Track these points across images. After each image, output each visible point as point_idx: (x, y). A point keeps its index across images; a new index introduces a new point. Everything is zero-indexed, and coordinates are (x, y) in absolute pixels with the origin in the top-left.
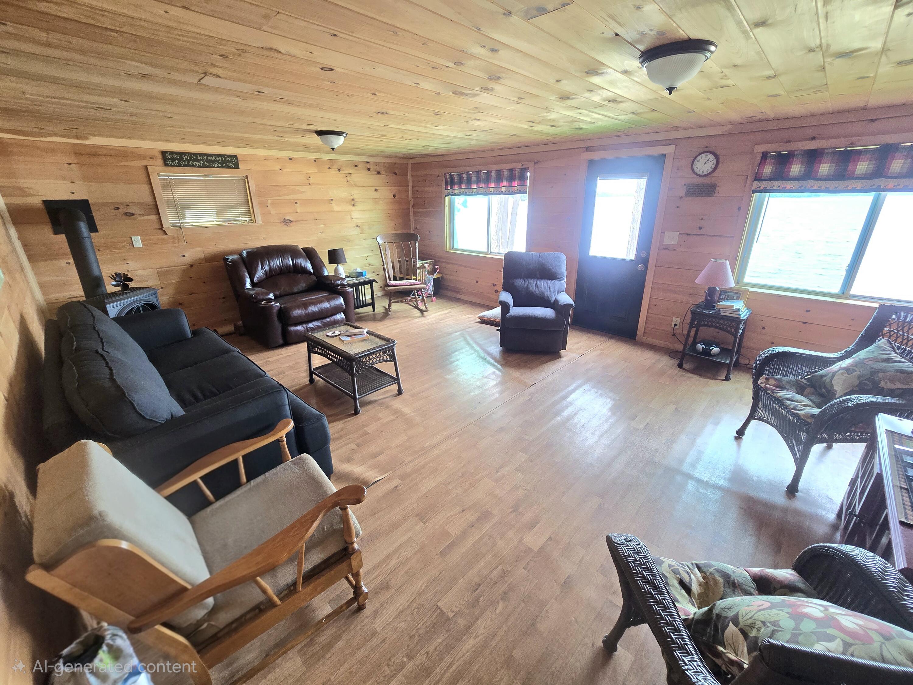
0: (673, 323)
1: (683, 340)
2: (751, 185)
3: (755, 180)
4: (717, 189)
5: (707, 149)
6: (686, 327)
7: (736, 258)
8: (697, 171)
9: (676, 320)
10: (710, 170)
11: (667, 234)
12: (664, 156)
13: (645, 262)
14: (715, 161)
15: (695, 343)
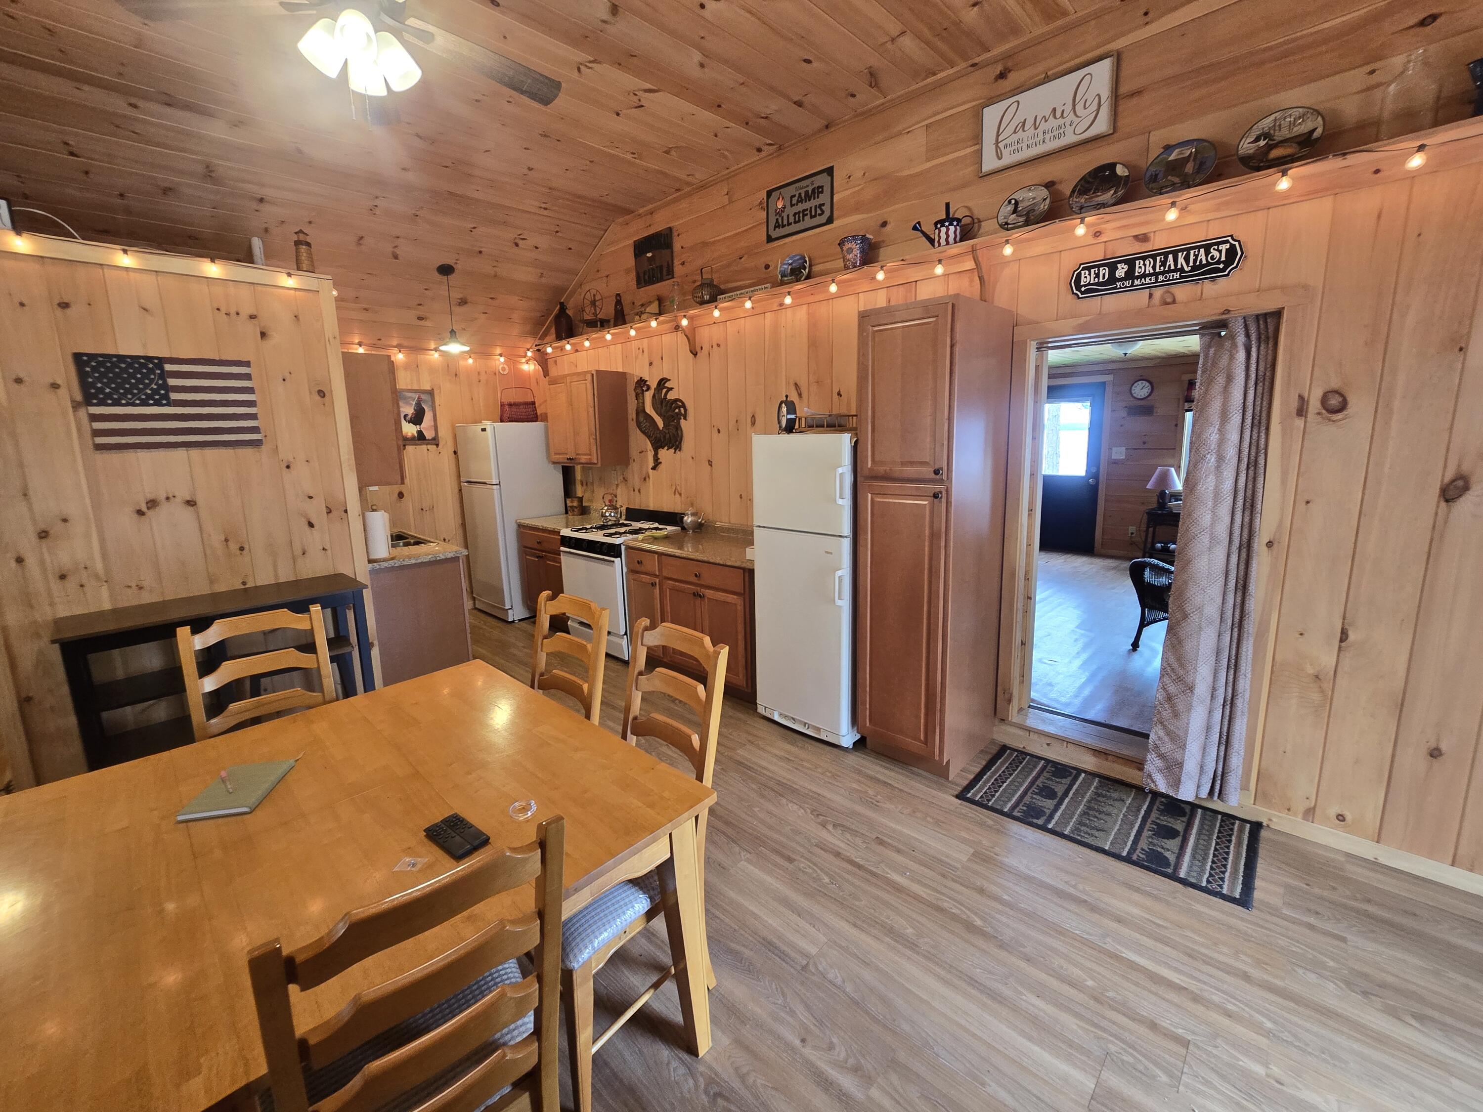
0: (1130, 532)
1: (1142, 546)
2: (1184, 407)
3: (1186, 402)
4: (1155, 410)
5: (1142, 378)
6: (1143, 534)
7: (1180, 467)
8: (1135, 395)
9: (1132, 529)
10: (1147, 394)
11: (1115, 449)
12: (1104, 383)
13: (1096, 477)
14: (1150, 387)
15: (1153, 544)
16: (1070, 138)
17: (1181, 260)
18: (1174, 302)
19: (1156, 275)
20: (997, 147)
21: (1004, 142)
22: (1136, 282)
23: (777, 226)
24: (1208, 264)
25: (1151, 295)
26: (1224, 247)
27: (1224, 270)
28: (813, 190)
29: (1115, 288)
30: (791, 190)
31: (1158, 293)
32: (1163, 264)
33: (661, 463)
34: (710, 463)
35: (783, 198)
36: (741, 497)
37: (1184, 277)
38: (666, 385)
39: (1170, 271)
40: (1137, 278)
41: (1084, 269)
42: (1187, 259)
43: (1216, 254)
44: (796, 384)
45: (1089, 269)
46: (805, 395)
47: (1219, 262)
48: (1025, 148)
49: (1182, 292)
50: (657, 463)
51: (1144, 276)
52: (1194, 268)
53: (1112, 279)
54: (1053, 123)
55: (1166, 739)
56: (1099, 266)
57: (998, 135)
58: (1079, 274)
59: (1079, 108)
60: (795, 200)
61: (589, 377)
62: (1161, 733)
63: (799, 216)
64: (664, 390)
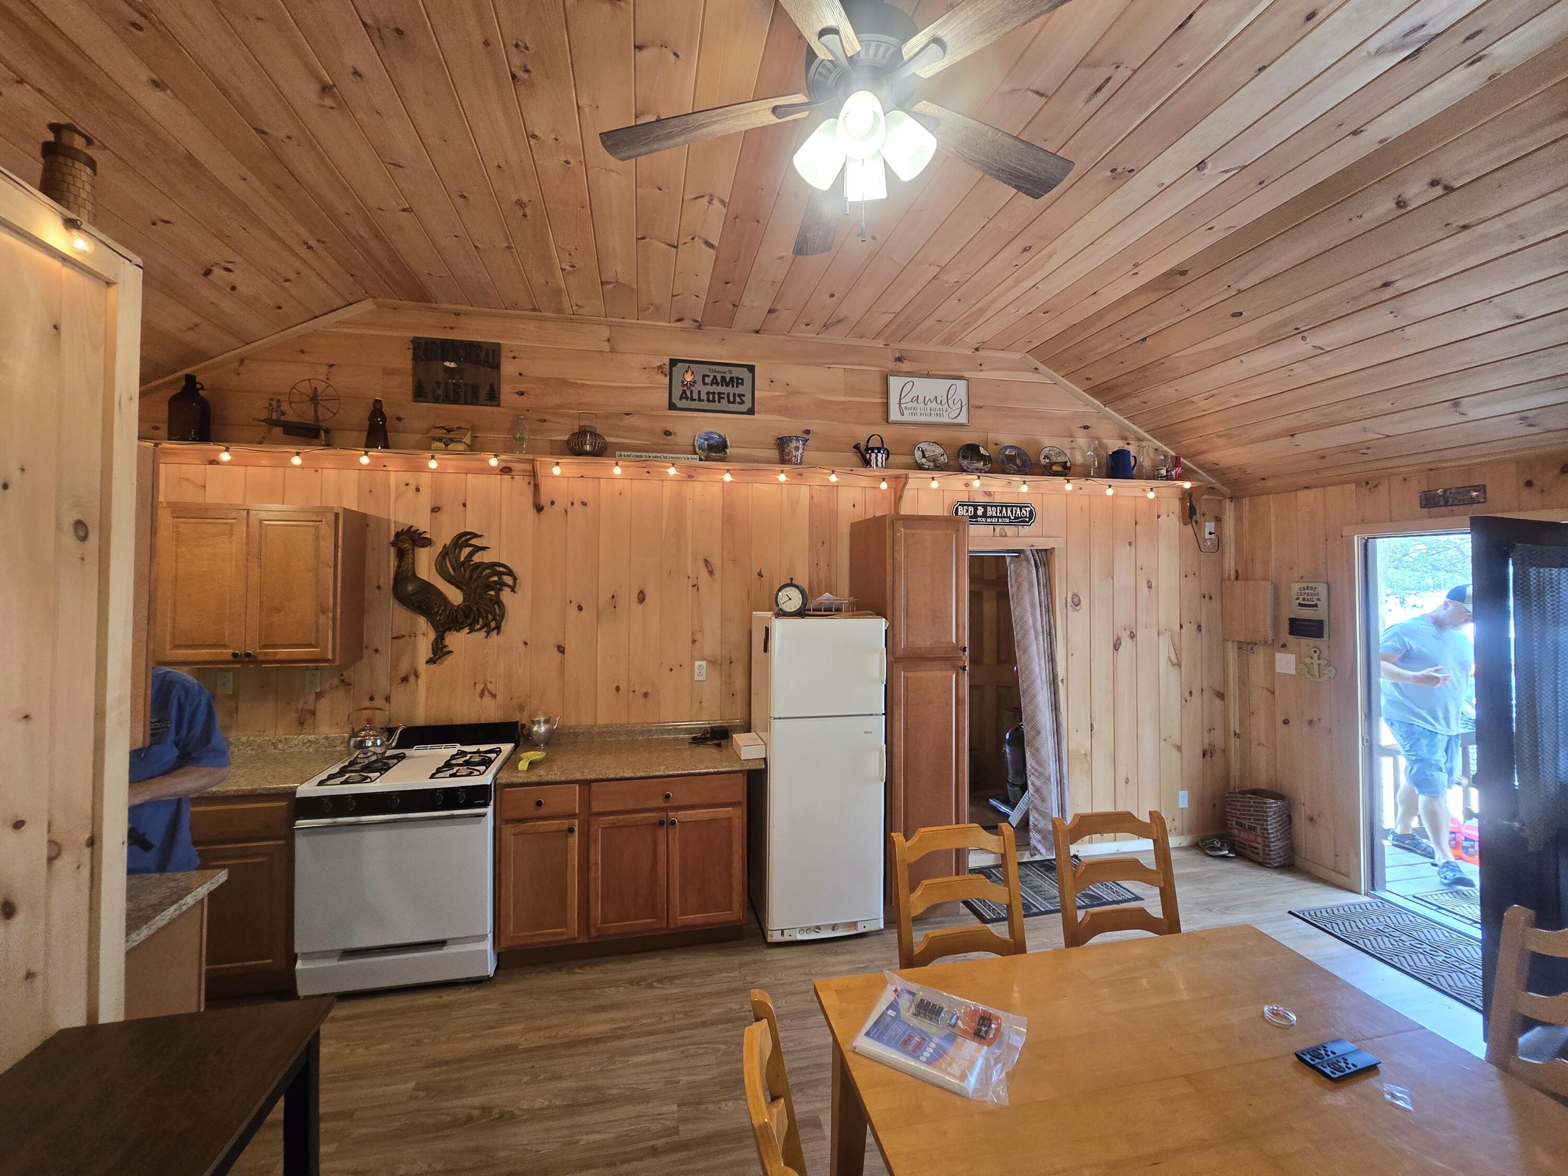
16: (945, 419)
17: (1009, 512)
18: (1006, 536)
19: (998, 517)
20: (900, 406)
21: (905, 405)
22: (988, 520)
23: (683, 396)
24: (1021, 517)
25: (994, 530)
26: (1028, 509)
27: (1028, 522)
28: (732, 378)
29: (977, 521)
30: (705, 369)
31: (998, 528)
32: (1001, 512)
33: (450, 652)
34: (561, 649)
35: (692, 373)
36: (618, 689)
37: (1011, 523)
38: (471, 542)
39: (1004, 517)
40: (989, 517)
41: (960, 505)
42: (1012, 511)
43: (1025, 512)
44: (706, 561)
45: (963, 506)
46: (718, 572)
47: (1026, 517)
48: (919, 414)
49: (1010, 530)
50: (439, 652)
51: (992, 517)
52: (1016, 518)
53: (975, 516)
54: (934, 405)
55: (1040, 818)
56: (968, 505)
57: (900, 400)
58: (957, 508)
59: (950, 402)
60: (708, 380)
61: (331, 518)
62: (1036, 816)
63: (712, 397)
64: (467, 550)
